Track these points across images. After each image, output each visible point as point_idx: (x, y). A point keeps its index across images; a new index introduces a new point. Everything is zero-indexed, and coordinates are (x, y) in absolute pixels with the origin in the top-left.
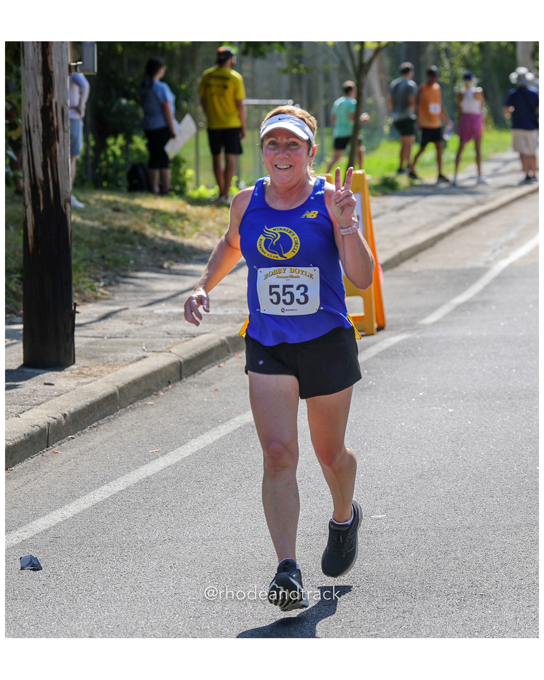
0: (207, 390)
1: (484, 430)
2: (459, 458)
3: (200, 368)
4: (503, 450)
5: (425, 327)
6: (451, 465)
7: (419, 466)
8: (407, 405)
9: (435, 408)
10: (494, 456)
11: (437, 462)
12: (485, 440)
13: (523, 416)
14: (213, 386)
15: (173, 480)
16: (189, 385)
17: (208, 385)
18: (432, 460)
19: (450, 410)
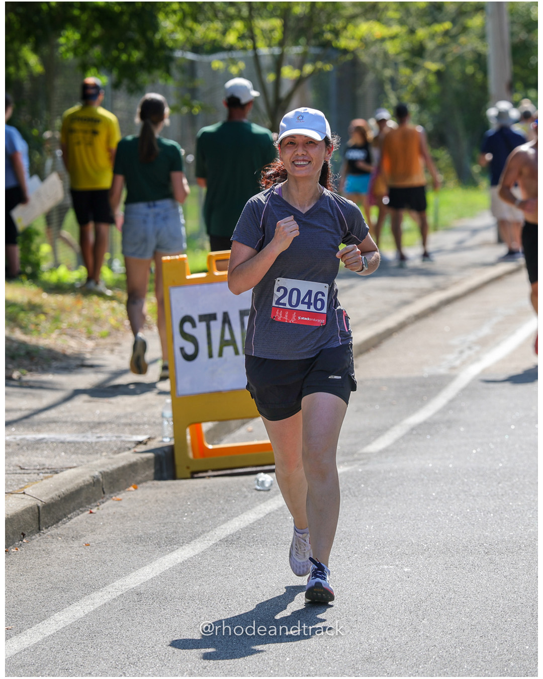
0: (76, 544)
1: (452, 596)
2: (421, 634)
3: (65, 516)
4: (479, 623)
5: (369, 457)
6: (410, 644)
7: (366, 646)
8: (348, 562)
9: (386, 567)
10: (467, 632)
11: (390, 640)
12: (454, 610)
13: (505, 577)
14: (83, 540)
15: (32, 668)
16: (50, 539)
17: (76, 538)
18: (383, 637)
19: (406, 570)
